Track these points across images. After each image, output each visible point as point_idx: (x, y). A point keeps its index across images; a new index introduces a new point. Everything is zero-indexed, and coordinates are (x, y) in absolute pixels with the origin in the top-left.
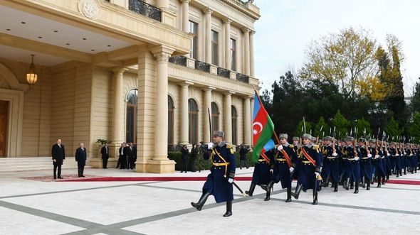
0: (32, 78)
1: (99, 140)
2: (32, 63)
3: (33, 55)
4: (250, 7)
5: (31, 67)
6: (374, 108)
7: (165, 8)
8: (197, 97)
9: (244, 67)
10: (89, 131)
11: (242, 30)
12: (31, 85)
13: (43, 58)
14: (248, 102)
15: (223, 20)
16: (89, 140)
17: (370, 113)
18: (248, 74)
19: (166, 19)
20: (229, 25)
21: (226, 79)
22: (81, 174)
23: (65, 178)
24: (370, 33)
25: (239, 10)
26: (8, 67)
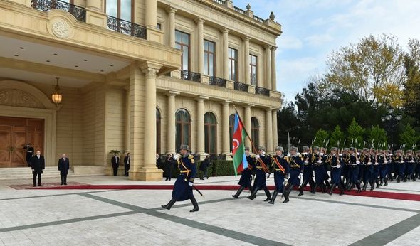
0: (57, 98)
1: (113, 151)
2: (57, 86)
3: (57, 79)
4: (270, 24)
5: (56, 88)
6: (387, 114)
7: (150, 26)
8: (215, 110)
9: (265, 82)
10: (104, 143)
11: (263, 46)
12: (57, 104)
13: (65, 81)
14: (270, 114)
15: (242, 38)
16: (103, 151)
17: (383, 120)
18: (270, 88)
19: (151, 36)
20: (248, 43)
21: (244, 93)
22: (64, 181)
23: (45, 186)
24: (394, 40)
25: (258, 27)
26: (41, 90)
